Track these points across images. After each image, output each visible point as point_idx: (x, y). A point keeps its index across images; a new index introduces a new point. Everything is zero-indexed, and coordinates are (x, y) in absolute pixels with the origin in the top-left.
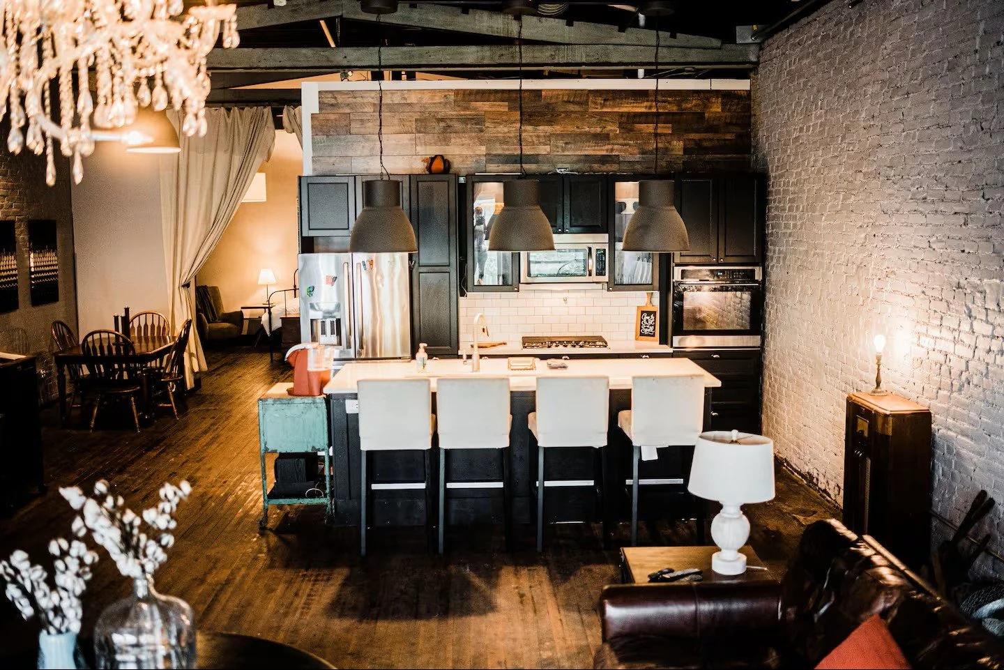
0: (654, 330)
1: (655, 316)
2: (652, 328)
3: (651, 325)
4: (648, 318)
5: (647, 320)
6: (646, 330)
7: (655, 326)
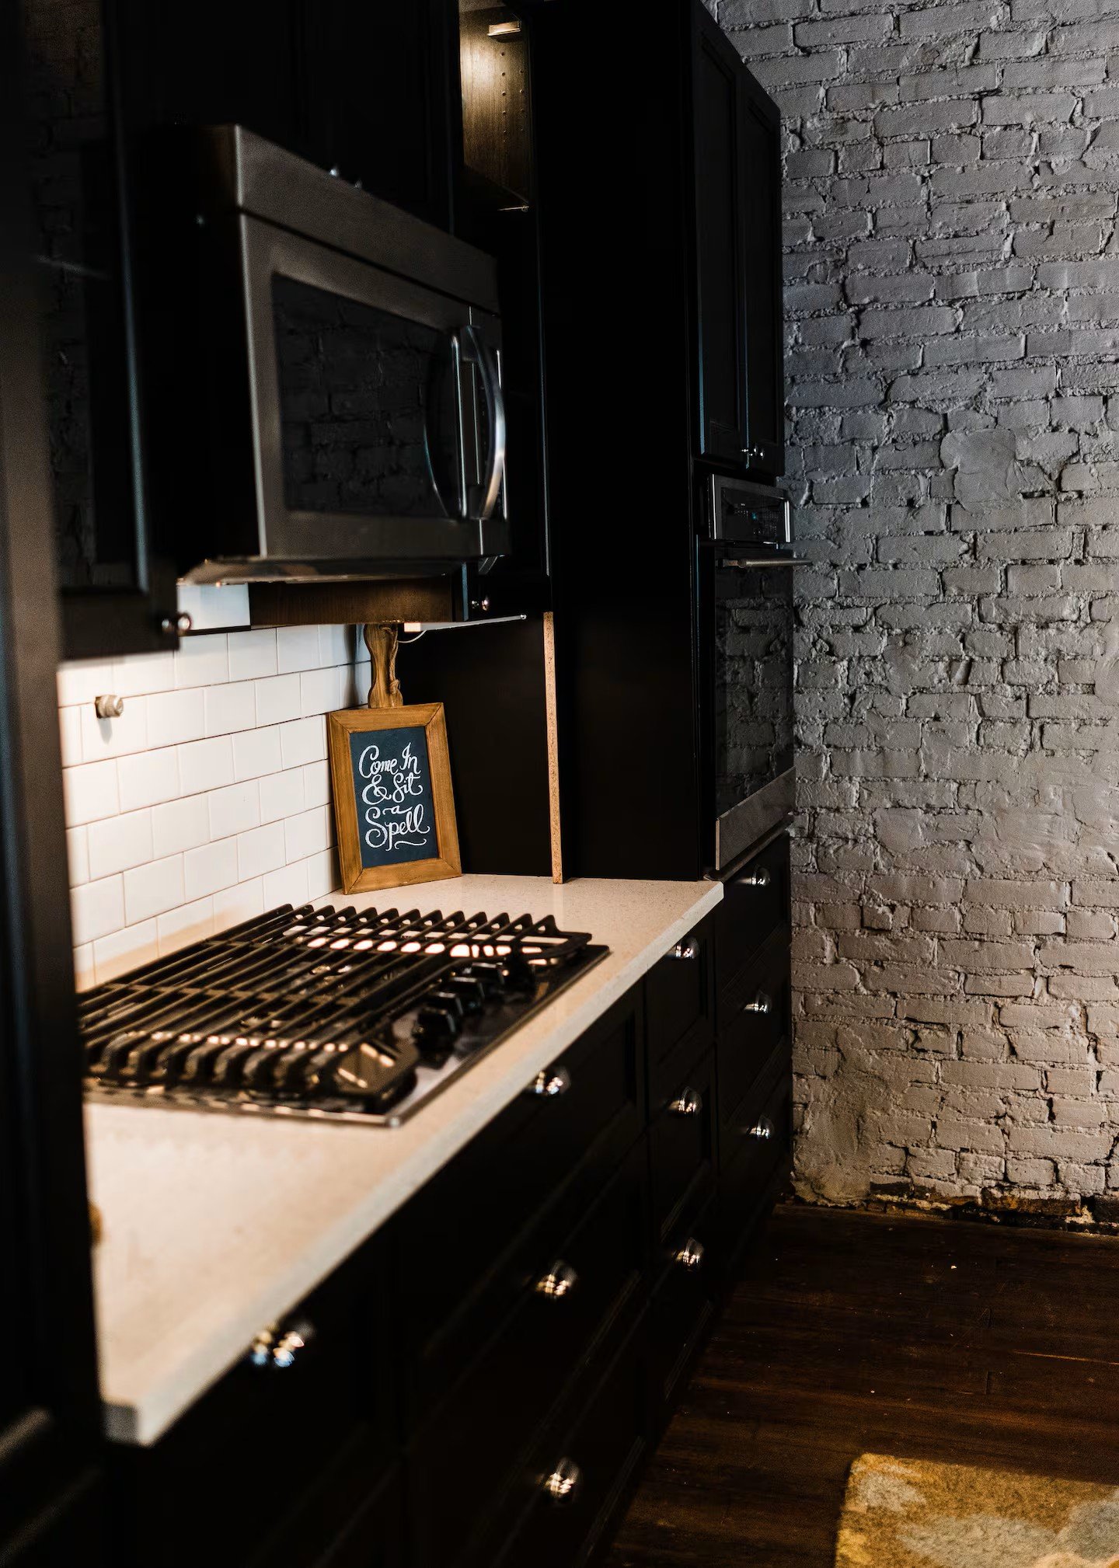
0: (429, 819)
1: (422, 751)
2: (414, 817)
3: (410, 802)
4: (389, 765)
5: (387, 780)
6: (390, 832)
7: (427, 799)
